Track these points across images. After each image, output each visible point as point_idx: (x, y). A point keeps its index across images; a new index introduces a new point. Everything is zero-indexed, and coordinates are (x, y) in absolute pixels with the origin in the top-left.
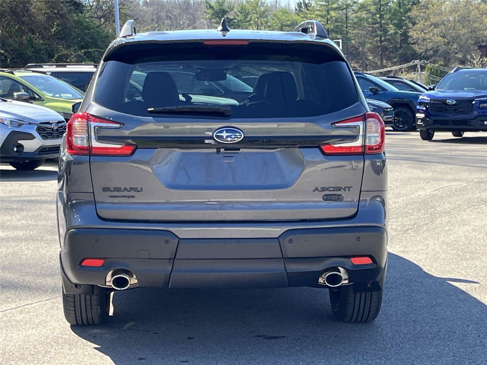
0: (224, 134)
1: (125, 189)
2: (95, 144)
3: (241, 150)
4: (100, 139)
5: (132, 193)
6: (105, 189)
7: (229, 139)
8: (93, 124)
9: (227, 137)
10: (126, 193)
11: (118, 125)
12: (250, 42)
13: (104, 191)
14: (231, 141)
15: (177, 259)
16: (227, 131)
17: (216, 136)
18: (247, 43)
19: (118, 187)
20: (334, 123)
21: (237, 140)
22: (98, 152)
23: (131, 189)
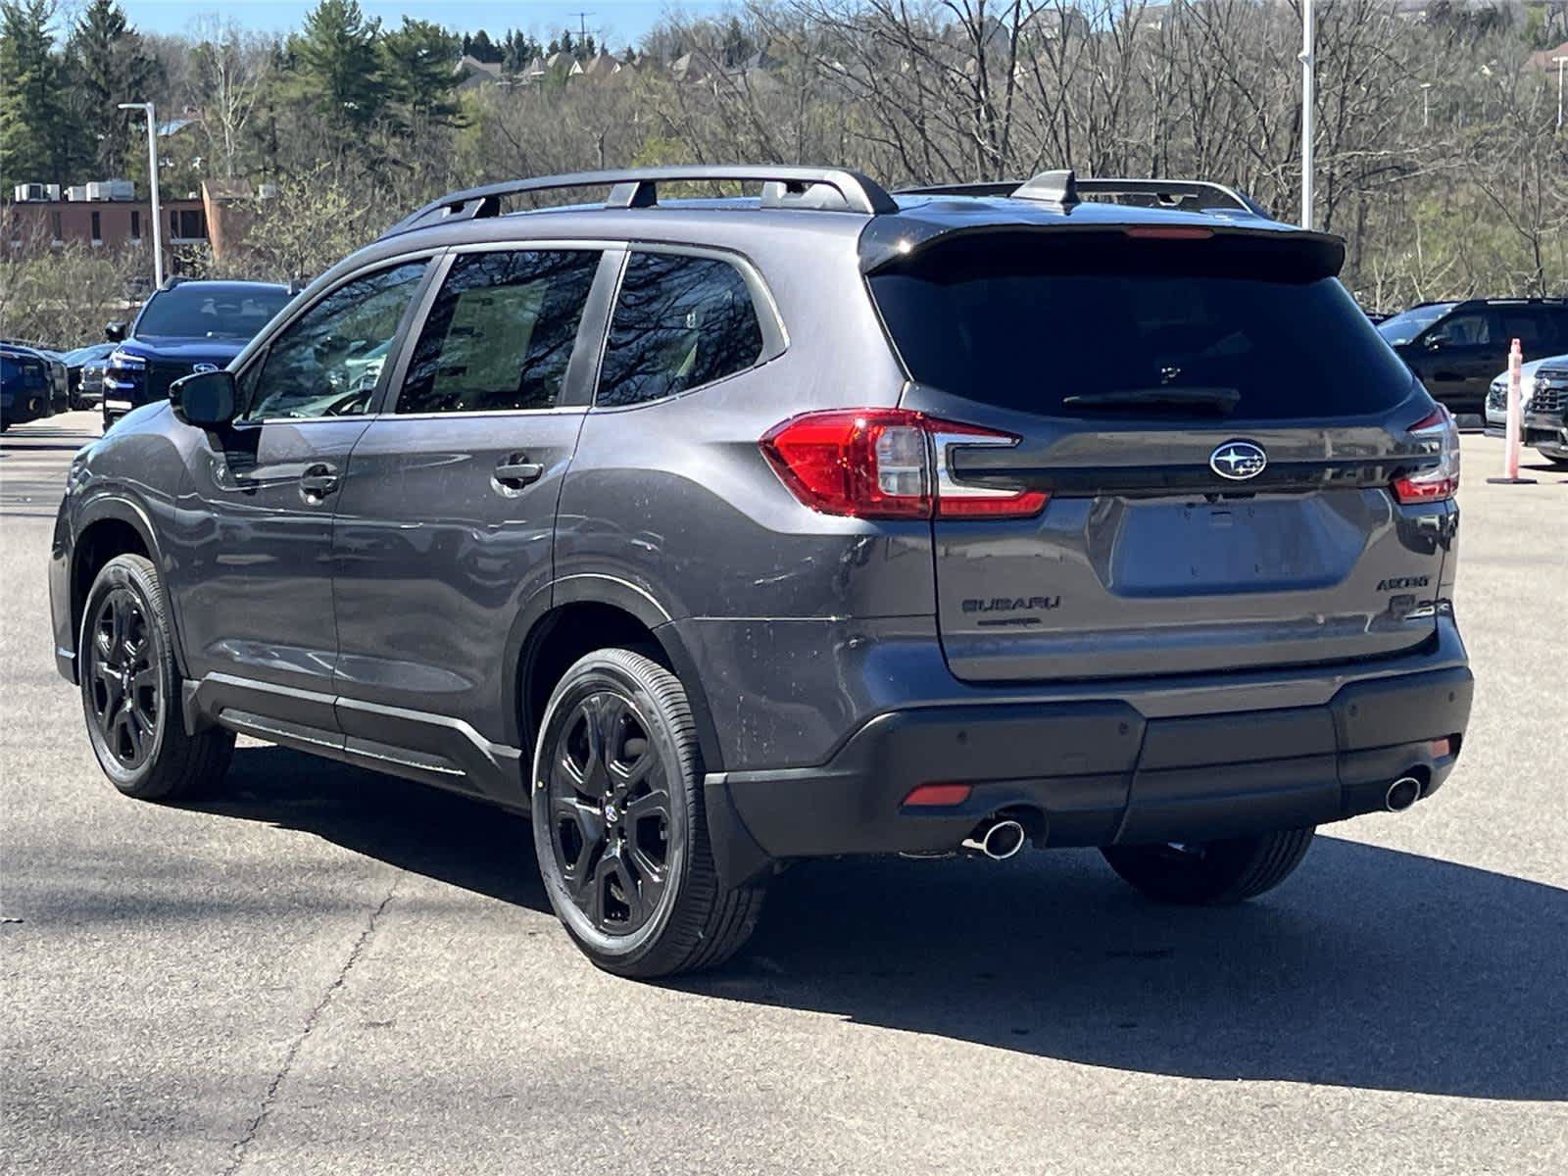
0: (1232, 458)
1: (1020, 603)
2: (948, 488)
3: (1258, 497)
4: (959, 475)
5: (1037, 611)
6: (971, 605)
7: (1241, 470)
8: (942, 440)
9: (1238, 464)
10: (1021, 613)
11: (1007, 441)
12: (1217, 231)
13: (965, 610)
14: (1244, 474)
15: (1142, 771)
16: (1238, 451)
17: (1217, 463)
18: (1208, 235)
19: (1002, 597)
20: (1409, 429)
21: (1255, 472)
22: (954, 510)
23: (1035, 601)
